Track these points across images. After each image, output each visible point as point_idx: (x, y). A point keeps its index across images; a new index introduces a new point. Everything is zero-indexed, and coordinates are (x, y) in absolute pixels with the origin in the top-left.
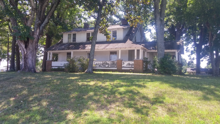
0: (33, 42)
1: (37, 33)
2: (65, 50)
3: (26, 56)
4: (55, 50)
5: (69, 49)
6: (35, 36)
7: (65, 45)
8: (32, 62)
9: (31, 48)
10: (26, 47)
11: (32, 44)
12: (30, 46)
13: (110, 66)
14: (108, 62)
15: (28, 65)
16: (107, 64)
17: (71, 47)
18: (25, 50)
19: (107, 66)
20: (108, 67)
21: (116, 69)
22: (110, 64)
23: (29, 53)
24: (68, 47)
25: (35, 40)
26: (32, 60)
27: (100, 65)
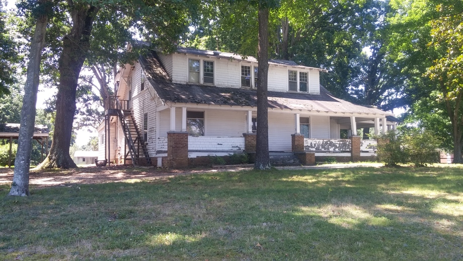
13: (337, 150)
14: (333, 141)
16: (332, 144)
19: (332, 150)
20: (334, 152)
21: (349, 155)
22: (338, 145)
27: (319, 146)
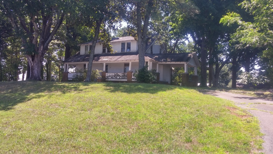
0: (38, 56)
1: (41, 49)
2: (80, 61)
3: (33, 68)
4: (71, 62)
5: (83, 61)
6: (40, 51)
7: (82, 57)
8: (38, 73)
9: (37, 61)
10: (33, 60)
11: (37, 57)
12: (36, 59)
13: (121, 78)
14: (119, 74)
15: (34, 75)
16: (118, 75)
17: (86, 59)
18: (32, 62)
19: (118, 78)
20: (120, 79)
21: (126, 80)
22: (121, 76)
23: (35, 65)
24: (83, 59)
25: (40, 54)
26: (38, 71)
27: (112, 76)
